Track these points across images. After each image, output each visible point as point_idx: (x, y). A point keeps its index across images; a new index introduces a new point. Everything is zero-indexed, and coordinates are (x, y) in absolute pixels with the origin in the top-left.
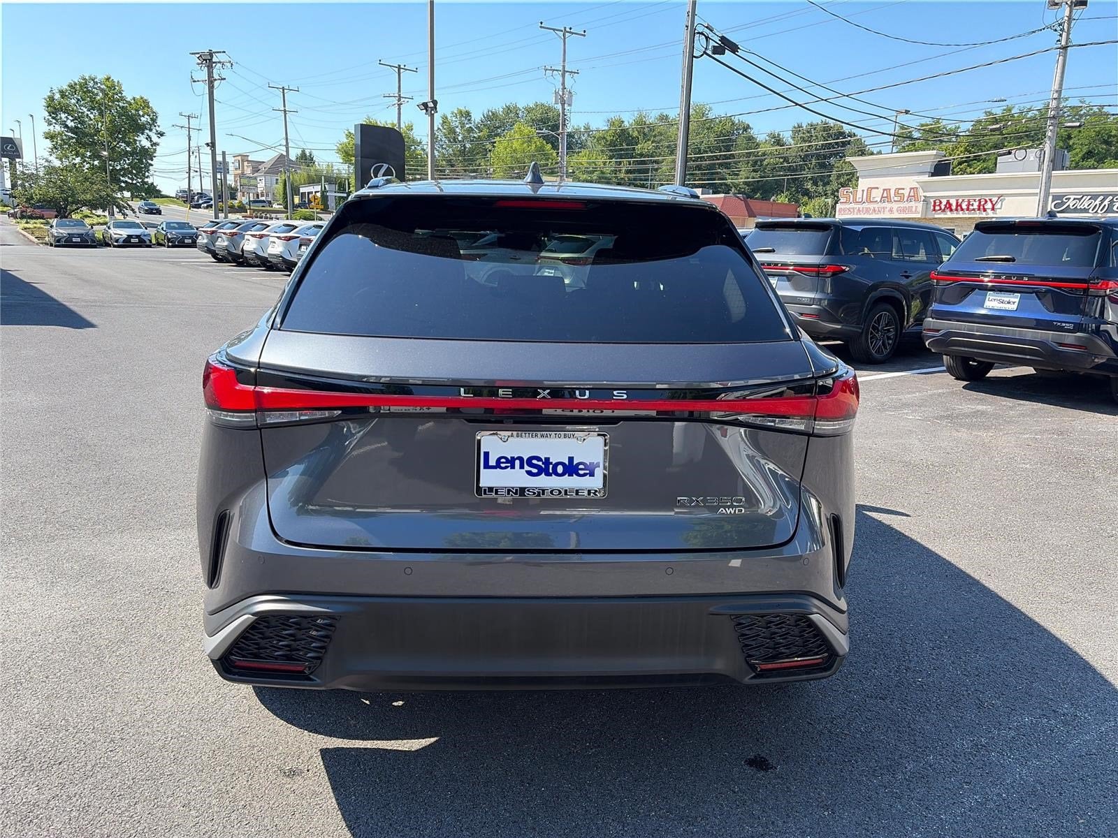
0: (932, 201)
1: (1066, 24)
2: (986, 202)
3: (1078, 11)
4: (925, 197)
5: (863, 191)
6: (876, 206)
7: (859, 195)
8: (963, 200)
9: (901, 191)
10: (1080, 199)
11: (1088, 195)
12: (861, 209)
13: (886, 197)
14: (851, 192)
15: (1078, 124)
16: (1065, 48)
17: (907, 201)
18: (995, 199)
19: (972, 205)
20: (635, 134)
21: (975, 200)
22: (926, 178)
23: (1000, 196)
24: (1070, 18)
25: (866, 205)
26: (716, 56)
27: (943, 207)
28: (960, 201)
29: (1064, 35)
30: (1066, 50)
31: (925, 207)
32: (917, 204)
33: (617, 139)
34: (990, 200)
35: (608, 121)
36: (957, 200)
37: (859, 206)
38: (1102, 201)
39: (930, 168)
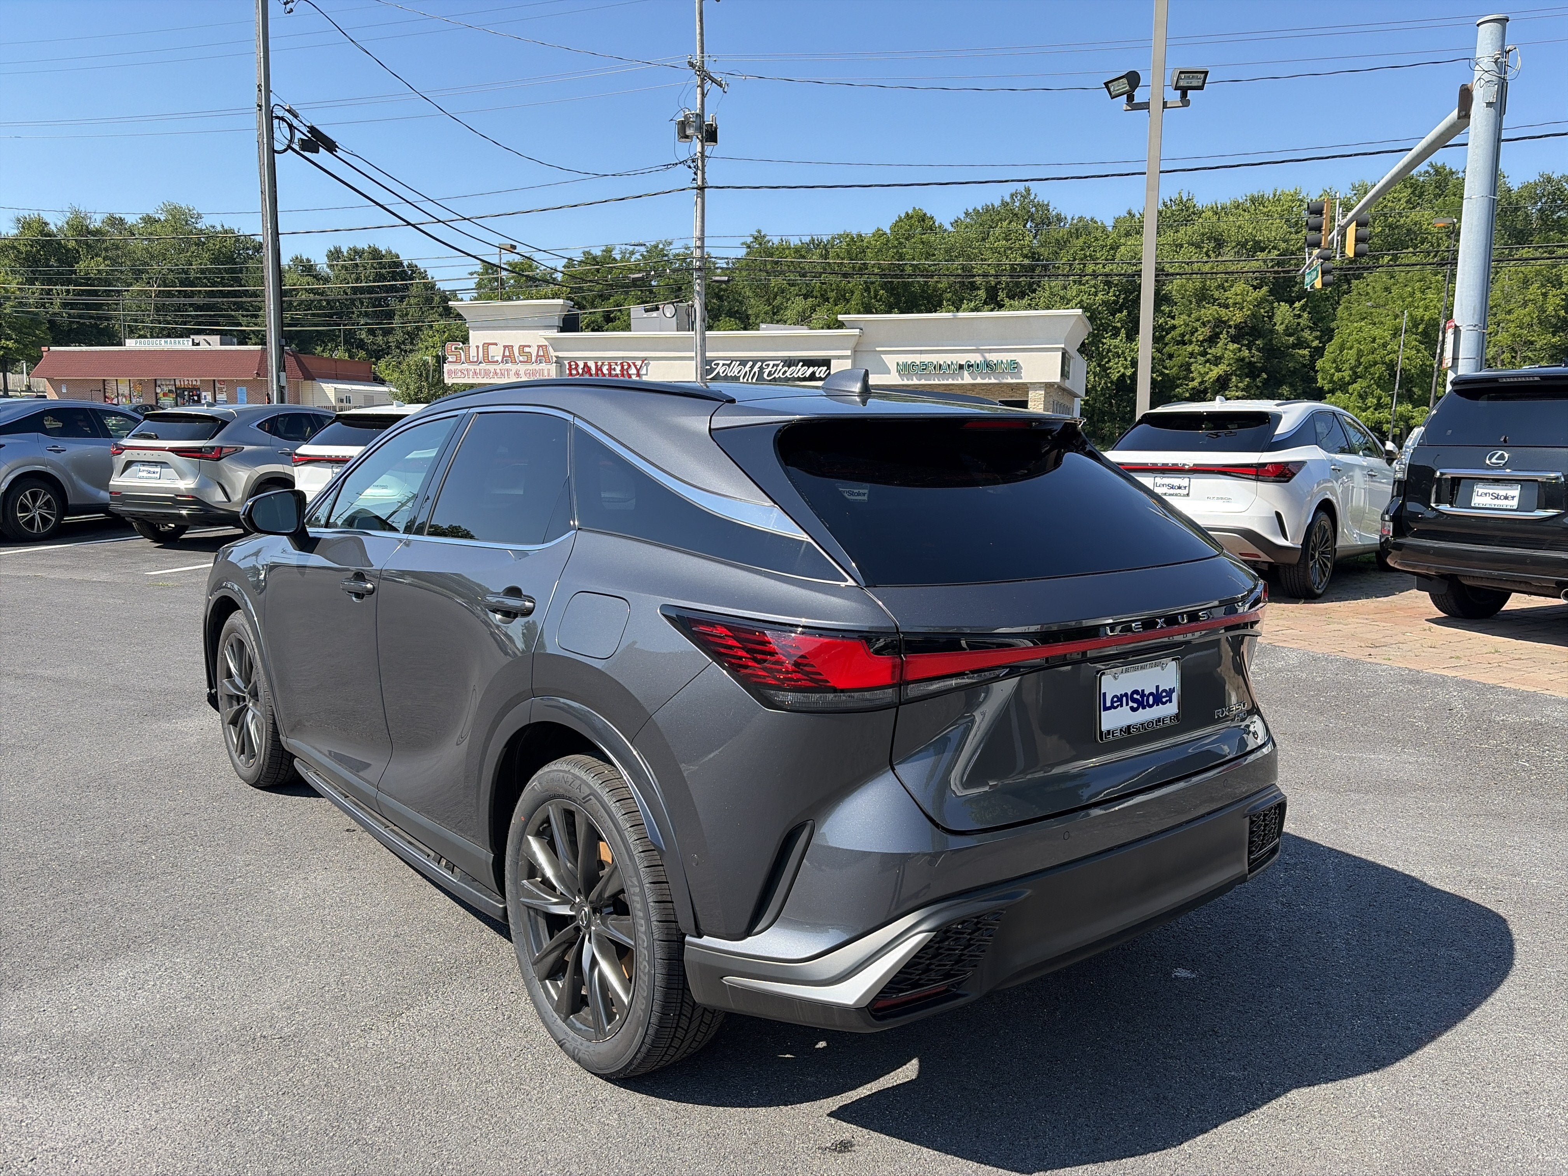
0: (566, 362)
1: (699, 161)
2: (629, 366)
3: (709, 148)
4: (557, 357)
5: (478, 347)
6: (498, 367)
7: (473, 352)
8: (603, 363)
9: (527, 349)
10: (729, 365)
11: (736, 361)
12: (478, 371)
13: (508, 357)
14: (461, 348)
15: (726, 278)
16: (702, 189)
17: (536, 362)
18: (638, 363)
19: (614, 369)
20: (72, 244)
21: (616, 364)
22: (554, 334)
23: (644, 359)
24: (702, 153)
25: (483, 366)
26: (306, 154)
27: (580, 371)
28: (600, 364)
29: (699, 173)
30: (703, 192)
31: (559, 371)
32: (549, 367)
33: (38, 251)
34: (634, 364)
35: (19, 220)
36: (596, 363)
37: (475, 367)
38: (752, 367)
39: (557, 321)
